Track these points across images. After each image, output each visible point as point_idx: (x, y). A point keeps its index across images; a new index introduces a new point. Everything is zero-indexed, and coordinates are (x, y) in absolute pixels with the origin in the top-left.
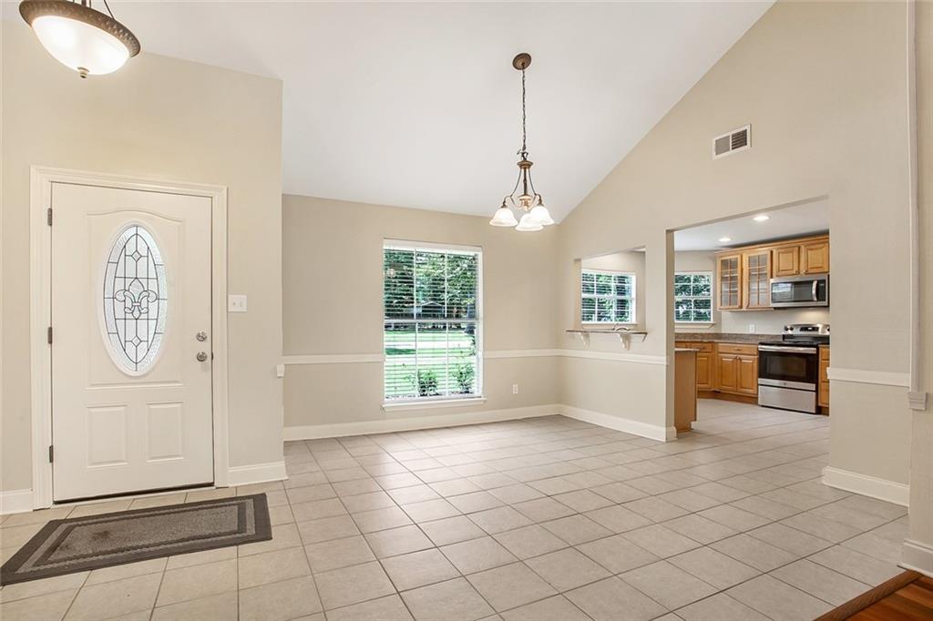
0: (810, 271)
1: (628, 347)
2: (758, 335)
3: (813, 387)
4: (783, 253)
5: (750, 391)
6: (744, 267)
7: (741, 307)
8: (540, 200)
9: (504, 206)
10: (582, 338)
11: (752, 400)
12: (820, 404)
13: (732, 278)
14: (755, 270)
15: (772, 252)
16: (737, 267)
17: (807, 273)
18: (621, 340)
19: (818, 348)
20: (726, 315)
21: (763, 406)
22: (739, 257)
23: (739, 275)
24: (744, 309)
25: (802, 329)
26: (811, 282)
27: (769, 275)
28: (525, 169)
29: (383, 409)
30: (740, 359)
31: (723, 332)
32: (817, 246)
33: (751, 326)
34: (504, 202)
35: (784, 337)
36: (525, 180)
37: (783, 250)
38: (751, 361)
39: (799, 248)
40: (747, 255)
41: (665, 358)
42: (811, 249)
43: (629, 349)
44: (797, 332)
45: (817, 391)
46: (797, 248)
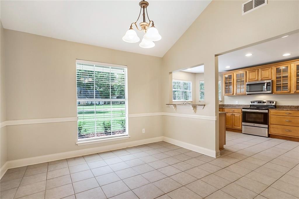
0: (263, 79)
1: (195, 112)
2: (239, 105)
3: (267, 126)
4: (251, 72)
5: (239, 128)
6: (234, 78)
7: (233, 94)
8: (153, 24)
9: (131, 28)
10: (173, 107)
11: (240, 131)
12: (270, 133)
13: (229, 83)
14: (239, 79)
15: (246, 72)
16: (231, 79)
17: (262, 80)
18: (192, 108)
19: (269, 110)
20: (226, 97)
21: (244, 134)
22: (232, 74)
23: (232, 81)
24: (234, 95)
25: (258, 103)
26: (264, 83)
27: (245, 82)
28: (144, 7)
29: (77, 144)
30: (234, 115)
31: (225, 104)
32: (266, 69)
33: (236, 101)
34: (131, 26)
35: (251, 106)
36: (144, 13)
37: (251, 71)
38: (239, 115)
39: (258, 70)
40: (235, 74)
41: (215, 117)
42: (263, 70)
43: (196, 113)
44: (256, 104)
45: (268, 128)
46: (257, 70)
